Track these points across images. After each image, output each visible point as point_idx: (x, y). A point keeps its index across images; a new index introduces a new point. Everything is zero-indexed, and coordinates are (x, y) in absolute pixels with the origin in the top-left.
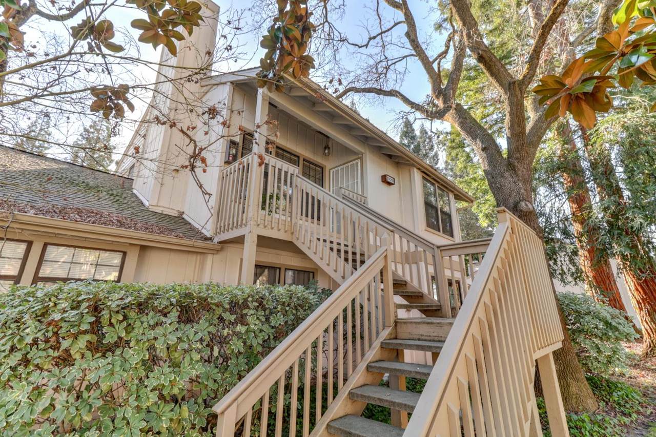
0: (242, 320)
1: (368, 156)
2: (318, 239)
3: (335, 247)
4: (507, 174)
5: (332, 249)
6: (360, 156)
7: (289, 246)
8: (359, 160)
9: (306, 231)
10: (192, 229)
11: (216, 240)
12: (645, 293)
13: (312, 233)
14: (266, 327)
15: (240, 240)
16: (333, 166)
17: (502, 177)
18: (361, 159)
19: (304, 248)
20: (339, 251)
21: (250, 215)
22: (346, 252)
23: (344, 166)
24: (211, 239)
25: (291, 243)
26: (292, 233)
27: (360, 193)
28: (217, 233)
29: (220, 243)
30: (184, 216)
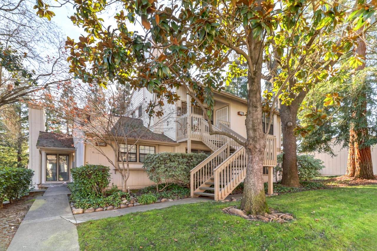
0: (192, 159)
1: (231, 105)
2: (210, 140)
3: (215, 142)
4: (286, 111)
5: (214, 143)
6: (228, 105)
7: (201, 143)
8: (228, 107)
9: (206, 138)
10: (169, 139)
11: (178, 142)
12: (361, 155)
13: (208, 139)
14: (197, 161)
15: (186, 142)
16: (217, 109)
17: (284, 112)
18: (228, 106)
19: (205, 143)
20: (216, 143)
21: (188, 134)
22: (218, 144)
23: (222, 109)
24: (176, 142)
25: (201, 142)
26: (202, 139)
27: (228, 121)
28: (178, 139)
29: (179, 143)
30: (164, 134)
